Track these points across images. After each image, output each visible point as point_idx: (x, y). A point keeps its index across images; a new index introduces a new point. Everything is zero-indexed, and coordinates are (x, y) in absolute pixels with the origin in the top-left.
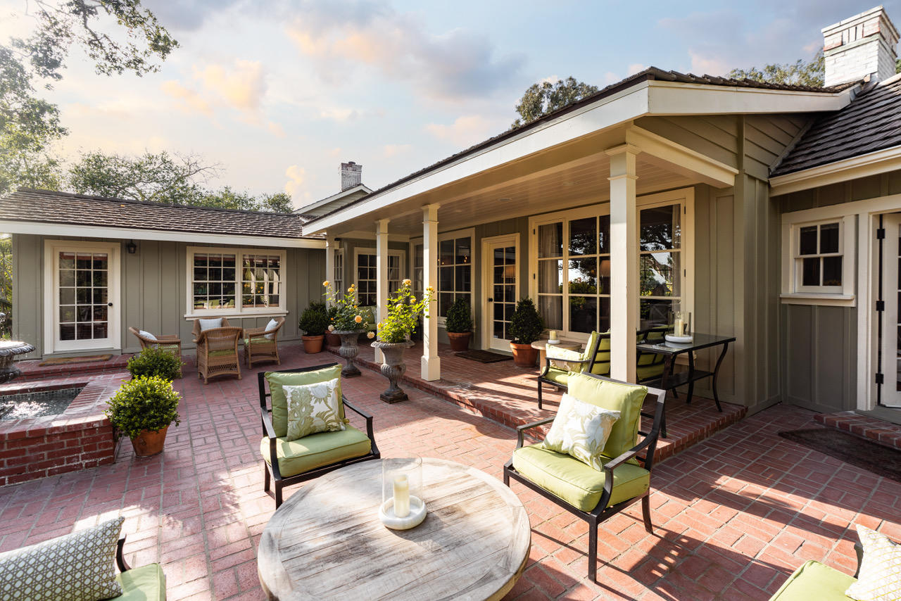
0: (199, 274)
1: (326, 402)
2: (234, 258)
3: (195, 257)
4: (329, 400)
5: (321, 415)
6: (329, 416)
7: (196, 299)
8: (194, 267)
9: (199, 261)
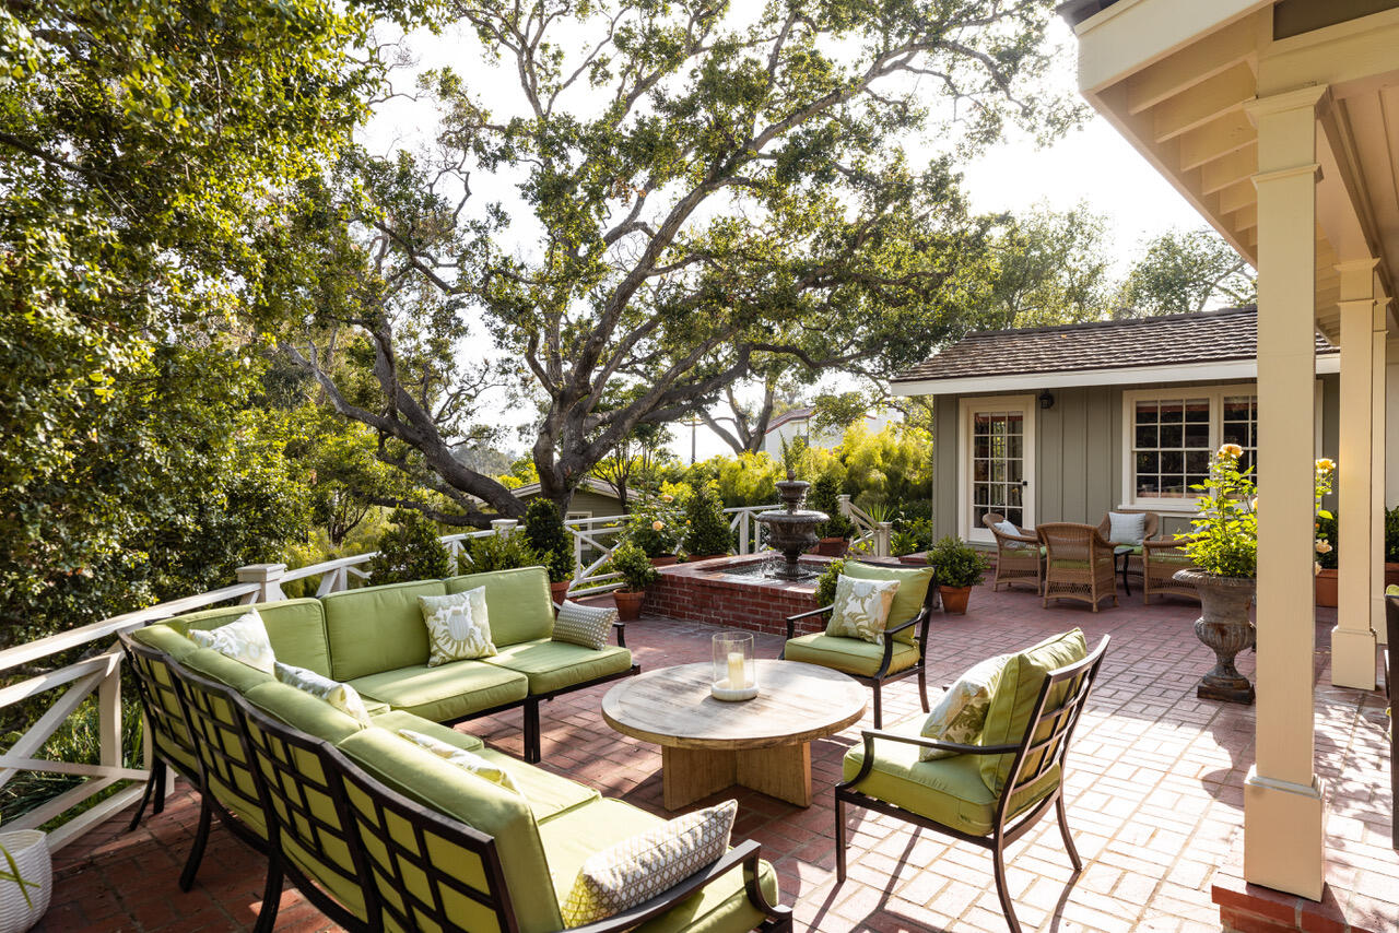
0: (1144, 437)
1: (863, 603)
2: (1207, 406)
3: (1138, 409)
4: (868, 601)
5: (852, 616)
6: (861, 620)
7: (1141, 481)
8: (1135, 425)
9: (1144, 414)
